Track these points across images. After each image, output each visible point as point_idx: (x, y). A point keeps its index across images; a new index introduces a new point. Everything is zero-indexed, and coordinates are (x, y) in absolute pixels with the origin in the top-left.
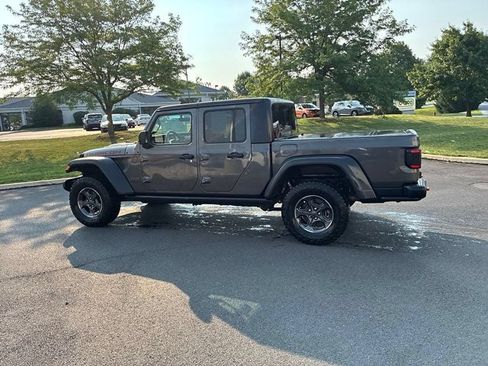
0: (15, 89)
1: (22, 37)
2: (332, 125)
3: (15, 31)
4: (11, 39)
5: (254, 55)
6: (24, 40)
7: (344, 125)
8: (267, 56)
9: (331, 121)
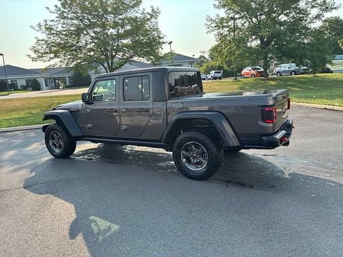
0: (52, 62)
1: (57, 28)
2: (272, 83)
3: (52, 23)
4: (49, 29)
5: (216, 32)
6: (58, 30)
7: (281, 83)
8: (226, 33)
9: (272, 79)
